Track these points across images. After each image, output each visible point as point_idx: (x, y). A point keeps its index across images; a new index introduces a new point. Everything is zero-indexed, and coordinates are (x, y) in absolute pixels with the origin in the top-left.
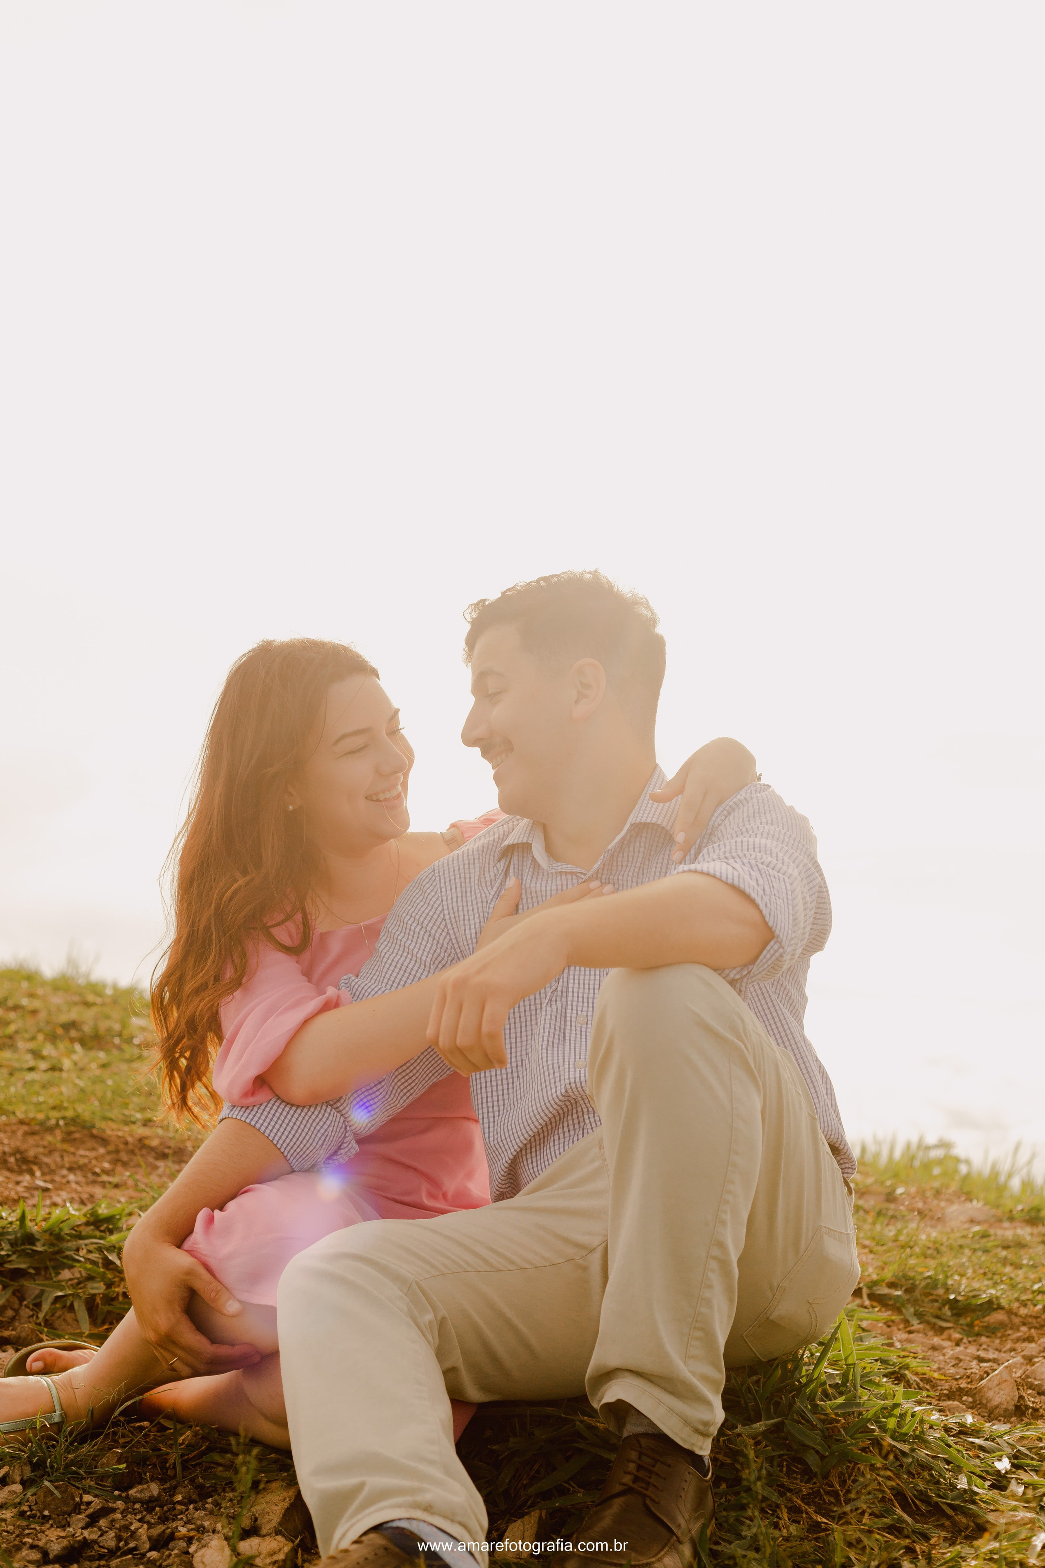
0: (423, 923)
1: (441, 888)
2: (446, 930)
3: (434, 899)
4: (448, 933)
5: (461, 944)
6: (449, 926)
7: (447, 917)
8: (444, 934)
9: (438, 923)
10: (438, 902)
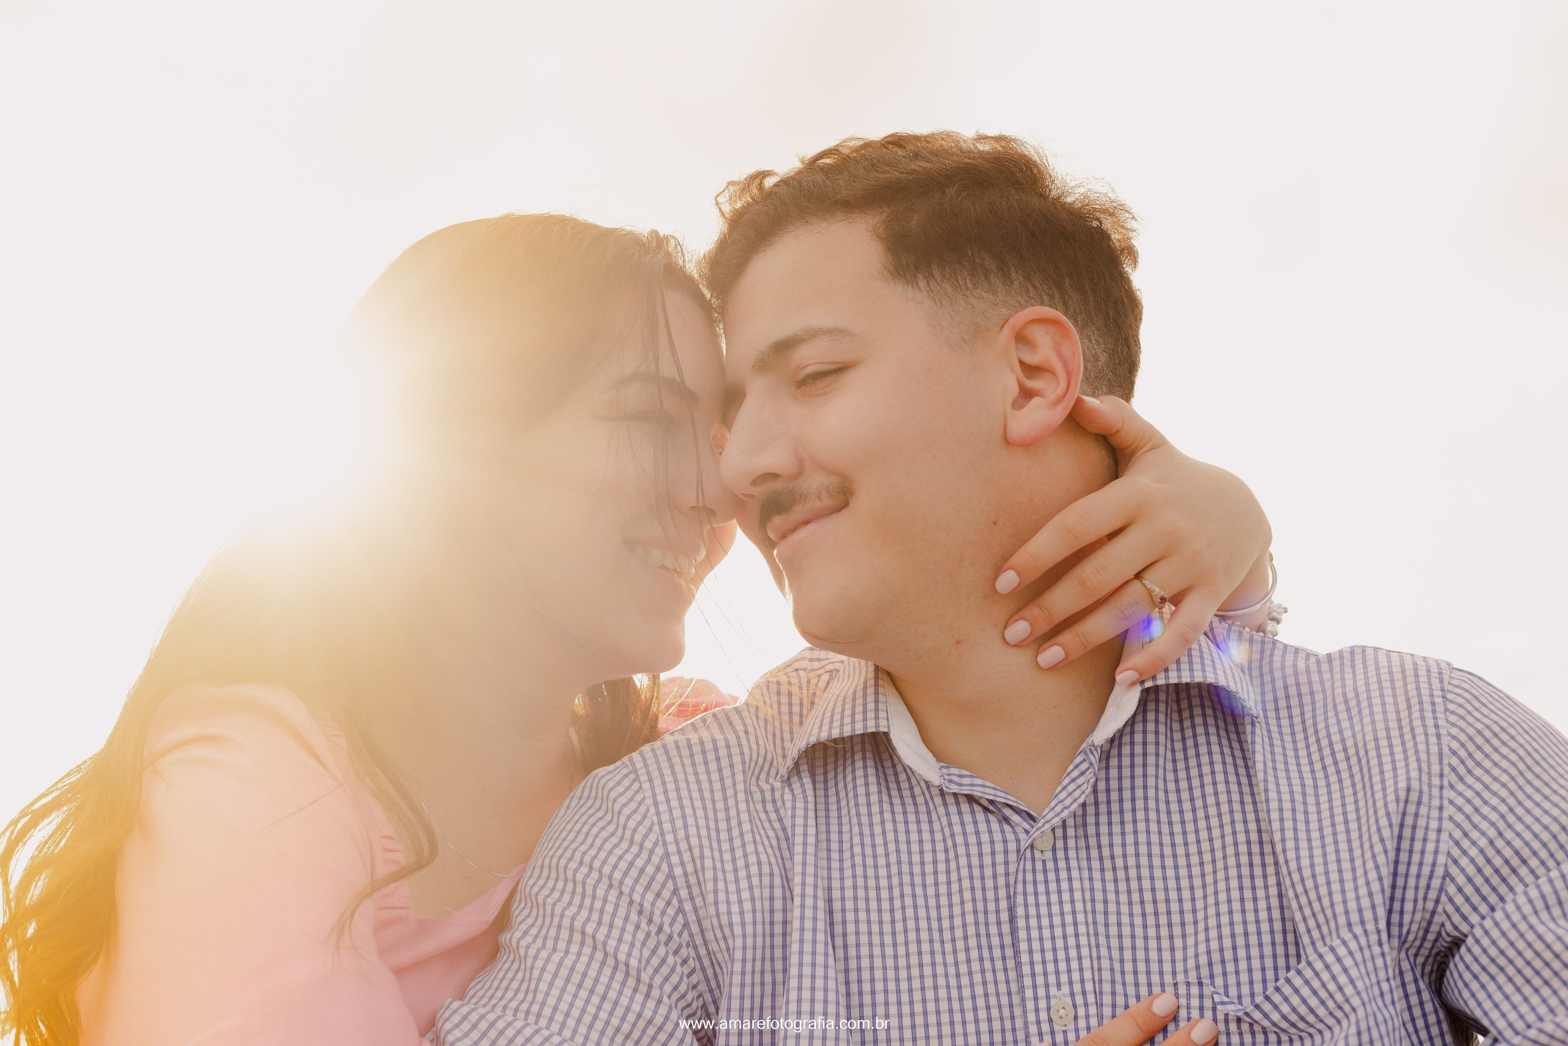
0: (621, 883)
1: (656, 804)
2: (675, 902)
3: (642, 830)
4: (680, 910)
5: (710, 936)
6: (684, 893)
7: (678, 871)
8: (671, 911)
9: (656, 886)
10: (653, 837)
